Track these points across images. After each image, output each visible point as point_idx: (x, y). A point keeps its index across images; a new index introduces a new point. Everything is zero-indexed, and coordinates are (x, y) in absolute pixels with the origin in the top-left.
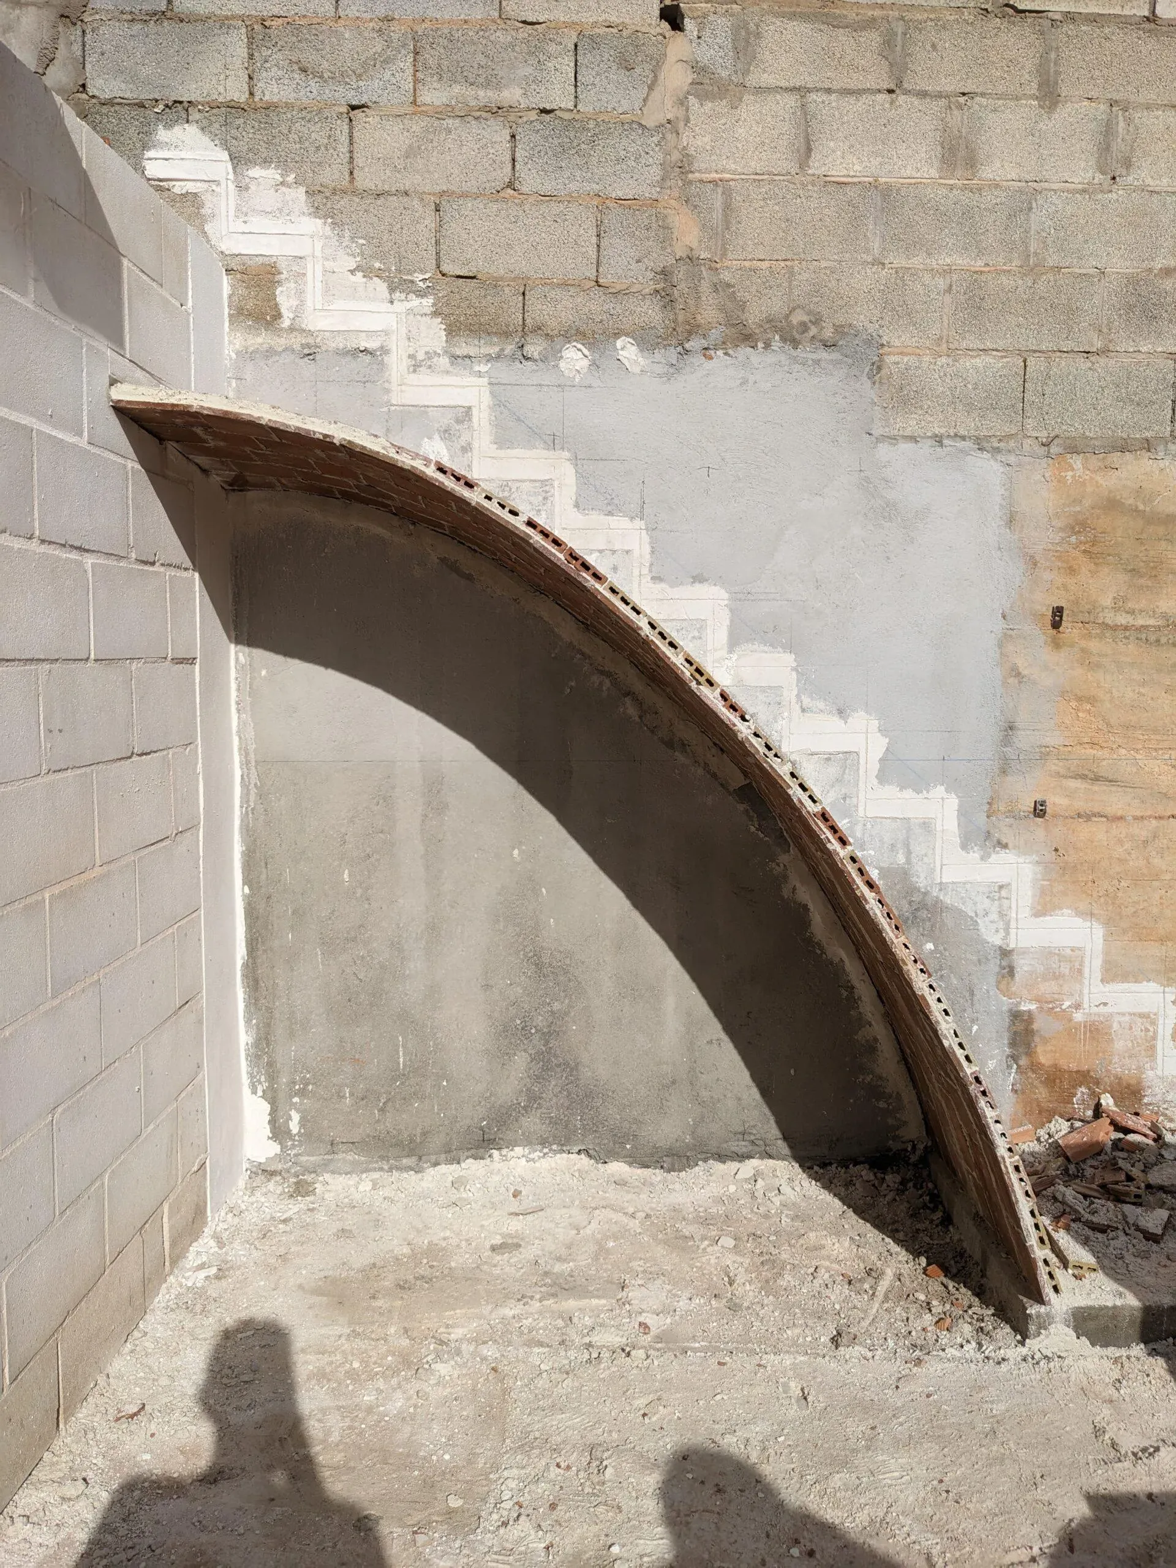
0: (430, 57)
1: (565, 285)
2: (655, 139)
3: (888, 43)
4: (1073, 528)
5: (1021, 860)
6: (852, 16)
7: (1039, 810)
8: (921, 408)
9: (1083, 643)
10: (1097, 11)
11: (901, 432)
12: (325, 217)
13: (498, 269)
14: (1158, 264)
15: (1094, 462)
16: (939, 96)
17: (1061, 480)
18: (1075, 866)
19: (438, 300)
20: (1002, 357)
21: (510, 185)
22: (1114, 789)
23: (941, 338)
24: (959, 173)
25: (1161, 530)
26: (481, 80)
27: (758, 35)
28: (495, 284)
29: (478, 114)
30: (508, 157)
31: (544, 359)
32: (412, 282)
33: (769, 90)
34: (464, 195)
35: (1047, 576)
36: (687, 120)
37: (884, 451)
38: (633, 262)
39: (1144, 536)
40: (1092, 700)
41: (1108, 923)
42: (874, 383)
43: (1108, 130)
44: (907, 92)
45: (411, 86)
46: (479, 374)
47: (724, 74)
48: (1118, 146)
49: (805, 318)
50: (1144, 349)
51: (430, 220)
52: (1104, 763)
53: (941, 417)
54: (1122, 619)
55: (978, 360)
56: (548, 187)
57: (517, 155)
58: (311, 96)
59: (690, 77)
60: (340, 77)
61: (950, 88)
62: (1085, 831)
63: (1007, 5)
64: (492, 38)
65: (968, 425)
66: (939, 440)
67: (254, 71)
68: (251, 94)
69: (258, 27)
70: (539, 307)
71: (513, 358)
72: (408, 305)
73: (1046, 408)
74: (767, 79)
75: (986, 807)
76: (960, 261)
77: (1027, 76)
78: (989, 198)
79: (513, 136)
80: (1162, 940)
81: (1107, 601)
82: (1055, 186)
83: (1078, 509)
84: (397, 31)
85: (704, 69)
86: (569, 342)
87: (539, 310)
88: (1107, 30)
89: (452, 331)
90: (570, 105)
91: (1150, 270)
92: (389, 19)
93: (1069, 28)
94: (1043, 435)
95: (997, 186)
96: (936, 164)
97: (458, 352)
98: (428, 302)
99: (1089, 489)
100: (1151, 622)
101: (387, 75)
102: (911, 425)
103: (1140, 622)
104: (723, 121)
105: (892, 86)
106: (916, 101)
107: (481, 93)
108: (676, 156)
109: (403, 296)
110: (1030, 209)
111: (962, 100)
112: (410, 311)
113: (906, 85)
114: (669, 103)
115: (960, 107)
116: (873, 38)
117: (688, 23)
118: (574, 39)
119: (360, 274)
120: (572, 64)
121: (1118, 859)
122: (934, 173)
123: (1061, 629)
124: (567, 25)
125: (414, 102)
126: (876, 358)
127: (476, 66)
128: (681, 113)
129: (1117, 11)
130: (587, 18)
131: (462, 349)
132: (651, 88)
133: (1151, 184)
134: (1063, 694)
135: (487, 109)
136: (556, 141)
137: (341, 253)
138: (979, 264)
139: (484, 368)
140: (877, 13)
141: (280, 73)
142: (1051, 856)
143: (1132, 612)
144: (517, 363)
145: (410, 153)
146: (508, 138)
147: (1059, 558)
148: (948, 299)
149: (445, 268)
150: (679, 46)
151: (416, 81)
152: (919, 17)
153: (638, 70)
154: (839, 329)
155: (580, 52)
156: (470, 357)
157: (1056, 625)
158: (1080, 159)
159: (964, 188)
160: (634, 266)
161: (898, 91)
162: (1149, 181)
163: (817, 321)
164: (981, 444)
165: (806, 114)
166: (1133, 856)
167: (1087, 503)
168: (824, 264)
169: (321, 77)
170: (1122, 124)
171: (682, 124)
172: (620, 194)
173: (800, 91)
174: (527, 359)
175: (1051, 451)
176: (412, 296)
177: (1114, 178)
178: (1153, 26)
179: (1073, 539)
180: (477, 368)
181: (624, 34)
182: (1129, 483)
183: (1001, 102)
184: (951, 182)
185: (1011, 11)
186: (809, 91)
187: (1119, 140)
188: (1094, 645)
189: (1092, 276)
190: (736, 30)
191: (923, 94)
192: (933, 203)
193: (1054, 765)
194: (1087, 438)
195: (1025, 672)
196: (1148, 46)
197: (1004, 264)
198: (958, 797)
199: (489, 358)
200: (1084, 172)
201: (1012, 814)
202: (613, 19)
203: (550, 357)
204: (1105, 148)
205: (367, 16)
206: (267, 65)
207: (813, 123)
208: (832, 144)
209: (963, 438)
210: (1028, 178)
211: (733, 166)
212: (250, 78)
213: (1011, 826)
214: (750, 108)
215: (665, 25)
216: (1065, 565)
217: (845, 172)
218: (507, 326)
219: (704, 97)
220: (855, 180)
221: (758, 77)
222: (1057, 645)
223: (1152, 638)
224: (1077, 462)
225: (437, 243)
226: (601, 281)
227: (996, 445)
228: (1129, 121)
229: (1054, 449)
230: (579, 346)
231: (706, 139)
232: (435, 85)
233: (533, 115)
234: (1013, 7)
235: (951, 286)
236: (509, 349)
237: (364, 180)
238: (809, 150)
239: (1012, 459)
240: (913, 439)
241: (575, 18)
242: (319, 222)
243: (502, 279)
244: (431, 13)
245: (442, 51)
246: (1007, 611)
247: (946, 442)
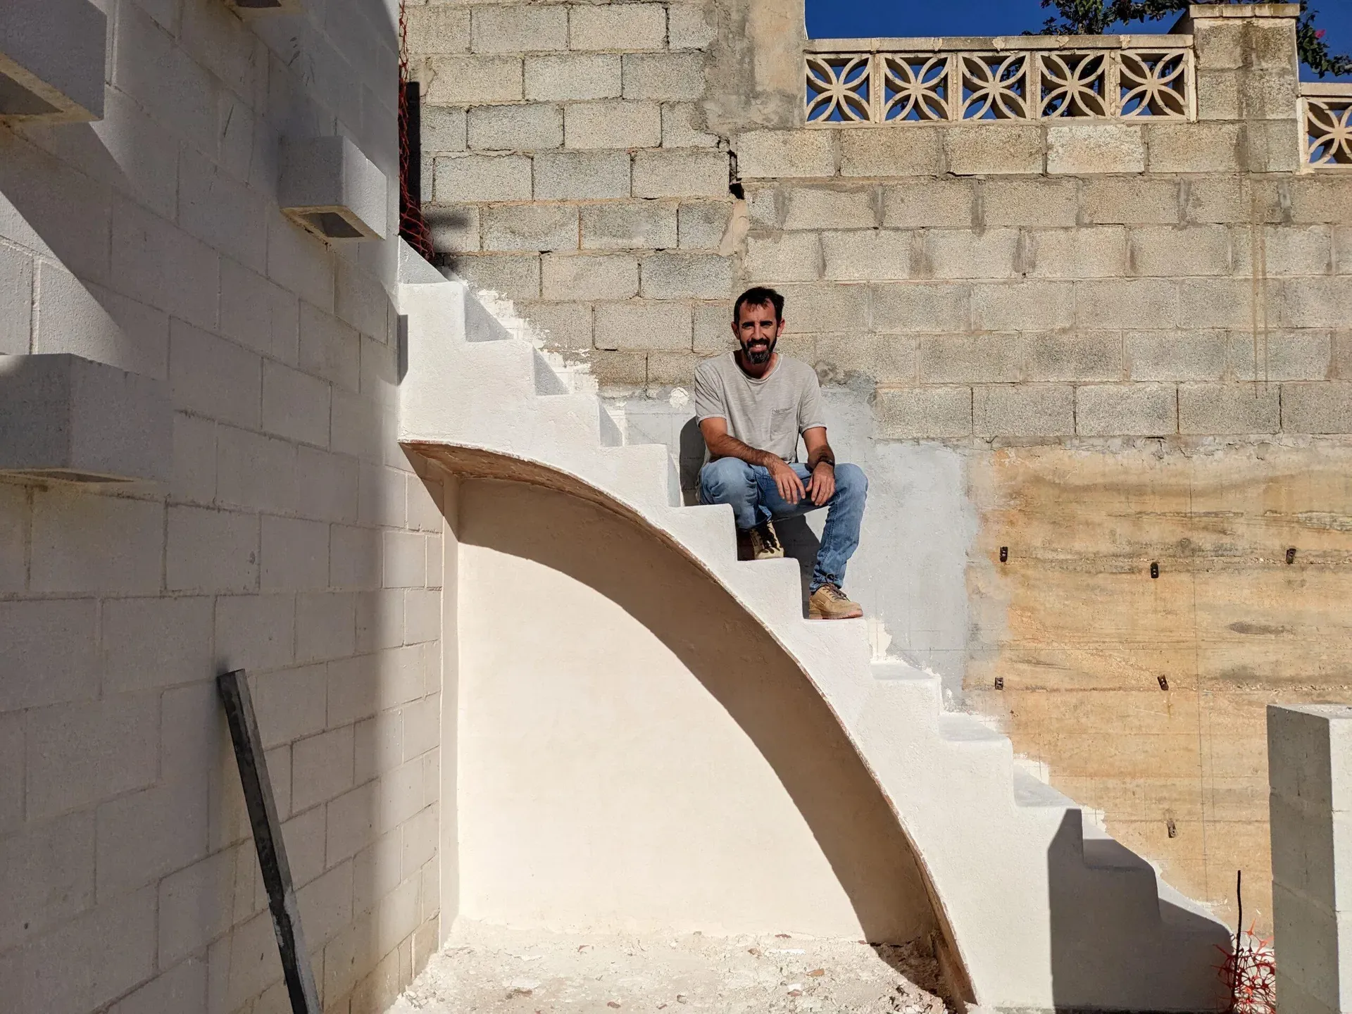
0: (589, 221)
1: (672, 353)
2: (728, 264)
3: (874, 199)
4: (1011, 495)
5: (988, 719)
6: (849, 185)
7: (999, 684)
8: (904, 421)
9: (1023, 571)
10: (1007, 172)
11: (891, 437)
12: (525, 317)
13: (631, 343)
14: (1058, 326)
15: (1023, 452)
16: (907, 230)
17: (1001, 464)
18: (1026, 723)
19: (593, 364)
20: (957, 388)
21: (638, 294)
22: (1051, 670)
23: (915, 377)
24: (922, 275)
25: (1072, 496)
26: (620, 233)
27: (790, 200)
28: (629, 354)
29: (618, 253)
30: (636, 279)
31: (659, 398)
32: (578, 354)
33: (797, 231)
34: (609, 302)
35: (996, 527)
36: (747, 252)
37: (880, 449)
38: (715, 338)
39: (1060, 500)
40: (1033, 610)
41: (1051, 764)
42: (872, 406)
43: (1019, 245)
44: (886, 229)
45: (578, 239)
46: (619, 408)
47: (770, 223)
48: (1026, 254)
49: (826, 368)
50: (1051, 380)
51: (588, 317)
52: (1043, 652)
53: (917, 425)
54: (1050, 555)
55: (940, 390)
56: (662, 294)
57: (642, 276)
58: (518, 247)
59: (748, 226)
60: (535, 236)
61: (913, 225)
62: (1031, 699)
63: (949, 172)
64: (627, 209)
65: (935, 431)
66: (917, 440)
67: (483, 234)
68: (482, 247)
69: (486, 209)
70: (657, 366)
71: (640, 398)
72: (575, 368)
73: (988, 419)
74: (799, 226)
75: (961, 683)
76: (926, 329)
77: (964, 215)
78: (944, 289)
79: (639, 265)
80: (1092, 776)
81: (1038, 543)
82: (984, 281)
83: (1013, 483)
84: (569, 207)
85: (757, 221)
86: (675, 387)
87: (656, 369)
88: (1015, 184)
89: (602, 383)
90: (675, 246)
91: (1052, 330)
92: (563, 201)
93: (990, 184)
94: (987, 437)
95: (947, 282)
96: (907, 271)
97: (606, 395)
98: (587, 366)
99: (1021, 470)
100: (1069, 557)
101: (563, 233)
102: (898, 432)
103: (1062, 557)
104: (770, 251)
105: (877, 225)
106: (892, 233)
107: (620, 241)
108: (740, 273)
109: (572, 363)
110: (970, 295)
111: (922, 231)
112: (577, 372)
113: (885, 224)
114: (735, 243)
115: (920, 236)
116: (863, 198)
117: (746, 194)
118: (676, 207)
119: (546, 350)
120: (676, 222)
121: (1057, 719)
122: (906, 276)
123: (1007, 562)
124: (671, 199)
125: (579, 248)
126: (873, 391)
127: (616, 225)
128: (743, 247)
129: (1022, 171)
130: (686, 194)
131: (609, 393)
132: (724, 233)
133: (1050, 276)
134: (1011, 606)
135: (623, 250)
136: (666, 267)
137: (535, 338)
138: (938, 331)
139: (622, 404)
140: (866, 182)
141: (499, 234)
142: (1009, 717)
143: (1055, 550)
144: (643, 400)
145: (577, 278)
146: (637, 266)
147: (1003, 515)
148: (918, 353)
149: (598, 345)
150: (742, 209)
151: (580, 236)
152: (891, 183)
153: (716, 223)
154: (849, 375)
155: (680, 215)
156: (614, 398)
157: (1003, 559)
158: (1001, 263)
159: (926, 284)
160: (715, 339)
161: (880, 228)
162: (1048, 275)
163: (833, 369)
164: (945, 442)
165: (822, 244)
166: (1067, 717)
167: (1020, 478)
168: (836, 334)
169: (523, 236)
170: (1028, 241)
171: (744, 254)
172: (706, 297)
173: (819, 231)
174: (649, 398)
175: (994, 446)
176: (578, 362)
177: (1025, 274)
178: (1045, 179)
179: (1012, 502)
180: (618, 404)
181: (707, 202)
182: (1047, 466)
183: (947, 231)
184: (917, 281)
185: (952, 176)
186: (824, 230)
187: (1027, 250)
188: (1030, 572)
189: (1014, 335)
190: (776, 197)
191: (897, 229)
192: (906, 294)
193: (1007, 654)
194: (1016, 437)
195: (983, 591)
196: (1043, 192)
197: (955, 330)
198: (942, 675)
199: (625, 398)
200: (1004, 271)
201: (980, 687)
202: (701, 194)
203: (665, 396)
204: (1017, 256)
205: (551, 199)
206: (491, 230)
207: (827, 250)
208: (839, 261)
209: (933, 439)
210: (968, 277)
211: (777, 278)
212: (481, 238)
213: (979, 695)
214: (787, 243)
215: (733, 196)
216: (1006, 520)
217: (848, 278)
218: (637, 378)
219: (757, 237)
220: (855, 282)
221: (791, 224)
222: (1005, 572)
223: (1071, 568)
224: (1012, 452)
225: (593, 330)
226: (695, 349)
227: (956, 443)
228: (1032, 239)
229: (995, 445)
230: (682, 389)
231: (759, 262)
232: (592, 238)
233: (652, 253)
234: (953, 174)
235: (920, 345)
236: (638, 392)
237: (547, 295)
238: (825, 266)
239: (967, 452)
240: (900, 440)
241: (677, 195)
242: (521, 321)
243: (633, 350)
244: (590, 196)
245: (596, 217)
246: (969, 550)
247: (921, 442)
